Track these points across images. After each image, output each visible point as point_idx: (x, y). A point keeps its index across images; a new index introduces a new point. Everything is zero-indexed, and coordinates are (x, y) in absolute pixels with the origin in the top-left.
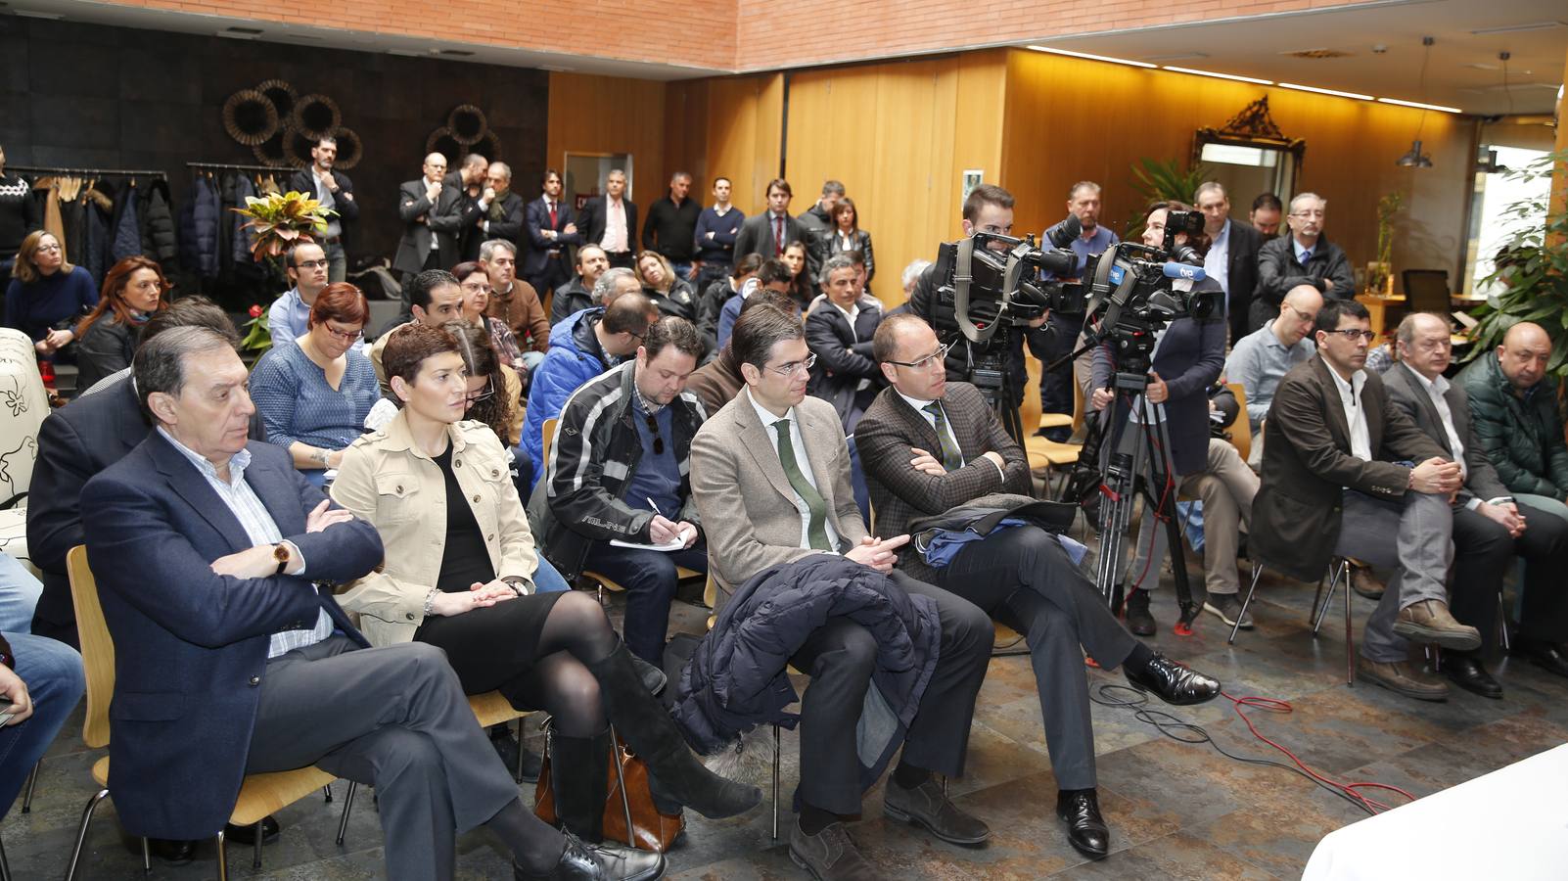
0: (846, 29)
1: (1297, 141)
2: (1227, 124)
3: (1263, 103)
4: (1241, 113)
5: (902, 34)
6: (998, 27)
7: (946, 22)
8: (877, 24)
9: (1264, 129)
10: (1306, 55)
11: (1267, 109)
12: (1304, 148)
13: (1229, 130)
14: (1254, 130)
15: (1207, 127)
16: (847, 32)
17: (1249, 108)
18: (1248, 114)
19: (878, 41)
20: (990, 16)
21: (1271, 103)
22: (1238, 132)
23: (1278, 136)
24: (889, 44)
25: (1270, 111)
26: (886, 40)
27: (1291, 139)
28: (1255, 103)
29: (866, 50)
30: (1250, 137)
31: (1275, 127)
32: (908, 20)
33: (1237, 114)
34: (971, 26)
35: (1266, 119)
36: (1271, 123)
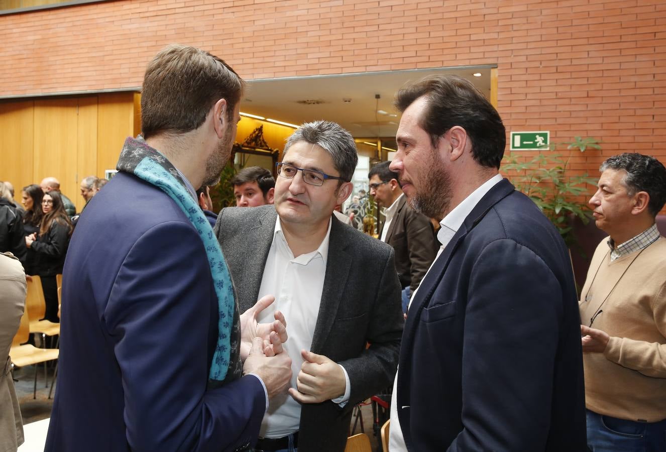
0: (8, 76)
1: (275, 150)
2: (245, 141)
3: (260, 129)
4: (251, 135)
5: (54, 81)
6: (129, 78)
7: (89, 74)
8: (33, 74)
9: (261, 143)
10: (304, 102)
11: (262, 133)
12: (278, 154)
13: (246, 144)
14: (257, 145)
15: (236, 142)
16: (8, 78)
17: (254, 132)
18: (254, 135)
19: (34, 85)
20: (122, 71)
21: (264, 130)
22: (249, 145)
23: (266, 148)
24: (44, 86)
25: (263, 134)
26: (41, 84)
27: (273, 149)
28: (257, 129)
29: (25, 90)
30: (254, 148)
31: (265, 143)
32: (59, 71)
33: (249, 135)
34: (109, 77)
35: (261, 138)
36: (263, 140)
